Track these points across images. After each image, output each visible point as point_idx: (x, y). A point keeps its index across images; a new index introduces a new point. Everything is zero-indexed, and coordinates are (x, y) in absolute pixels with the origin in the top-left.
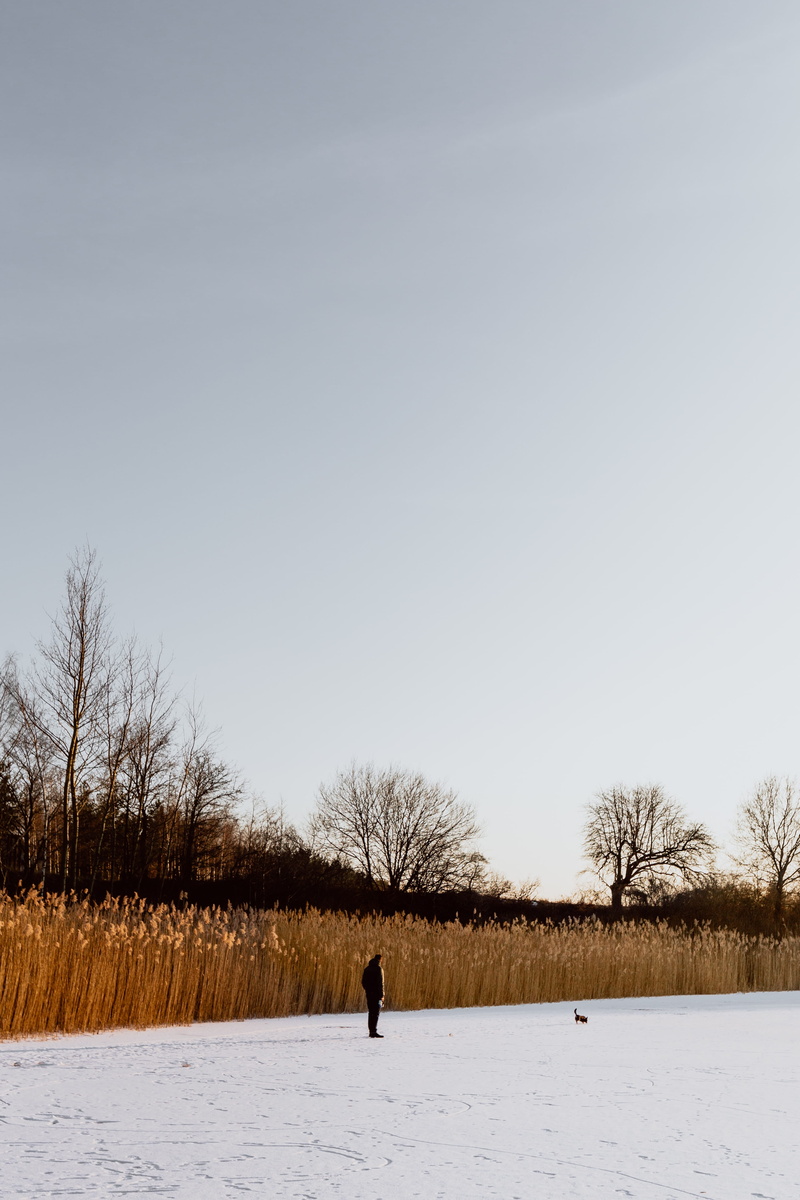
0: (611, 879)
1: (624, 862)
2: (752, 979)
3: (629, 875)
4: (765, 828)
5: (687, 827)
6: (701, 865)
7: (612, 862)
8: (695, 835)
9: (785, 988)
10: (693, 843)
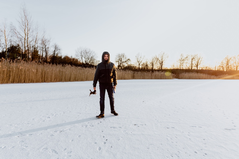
0: (118, 65)
1: (120, 63)
2: (133, 78)
3: (120, 64)
4: (138, 59)
5: (128, 58)
6: (129, 63)
7: (118, 63)
8: (129, 59)
9: (138, 79)
10: (128, 60)
